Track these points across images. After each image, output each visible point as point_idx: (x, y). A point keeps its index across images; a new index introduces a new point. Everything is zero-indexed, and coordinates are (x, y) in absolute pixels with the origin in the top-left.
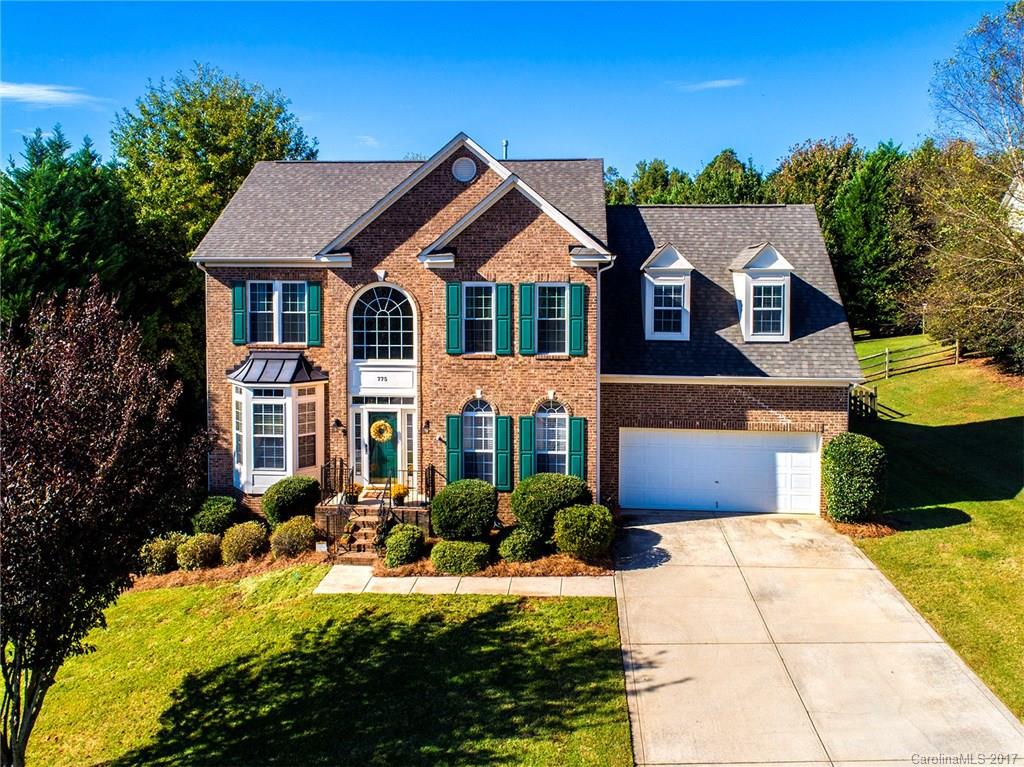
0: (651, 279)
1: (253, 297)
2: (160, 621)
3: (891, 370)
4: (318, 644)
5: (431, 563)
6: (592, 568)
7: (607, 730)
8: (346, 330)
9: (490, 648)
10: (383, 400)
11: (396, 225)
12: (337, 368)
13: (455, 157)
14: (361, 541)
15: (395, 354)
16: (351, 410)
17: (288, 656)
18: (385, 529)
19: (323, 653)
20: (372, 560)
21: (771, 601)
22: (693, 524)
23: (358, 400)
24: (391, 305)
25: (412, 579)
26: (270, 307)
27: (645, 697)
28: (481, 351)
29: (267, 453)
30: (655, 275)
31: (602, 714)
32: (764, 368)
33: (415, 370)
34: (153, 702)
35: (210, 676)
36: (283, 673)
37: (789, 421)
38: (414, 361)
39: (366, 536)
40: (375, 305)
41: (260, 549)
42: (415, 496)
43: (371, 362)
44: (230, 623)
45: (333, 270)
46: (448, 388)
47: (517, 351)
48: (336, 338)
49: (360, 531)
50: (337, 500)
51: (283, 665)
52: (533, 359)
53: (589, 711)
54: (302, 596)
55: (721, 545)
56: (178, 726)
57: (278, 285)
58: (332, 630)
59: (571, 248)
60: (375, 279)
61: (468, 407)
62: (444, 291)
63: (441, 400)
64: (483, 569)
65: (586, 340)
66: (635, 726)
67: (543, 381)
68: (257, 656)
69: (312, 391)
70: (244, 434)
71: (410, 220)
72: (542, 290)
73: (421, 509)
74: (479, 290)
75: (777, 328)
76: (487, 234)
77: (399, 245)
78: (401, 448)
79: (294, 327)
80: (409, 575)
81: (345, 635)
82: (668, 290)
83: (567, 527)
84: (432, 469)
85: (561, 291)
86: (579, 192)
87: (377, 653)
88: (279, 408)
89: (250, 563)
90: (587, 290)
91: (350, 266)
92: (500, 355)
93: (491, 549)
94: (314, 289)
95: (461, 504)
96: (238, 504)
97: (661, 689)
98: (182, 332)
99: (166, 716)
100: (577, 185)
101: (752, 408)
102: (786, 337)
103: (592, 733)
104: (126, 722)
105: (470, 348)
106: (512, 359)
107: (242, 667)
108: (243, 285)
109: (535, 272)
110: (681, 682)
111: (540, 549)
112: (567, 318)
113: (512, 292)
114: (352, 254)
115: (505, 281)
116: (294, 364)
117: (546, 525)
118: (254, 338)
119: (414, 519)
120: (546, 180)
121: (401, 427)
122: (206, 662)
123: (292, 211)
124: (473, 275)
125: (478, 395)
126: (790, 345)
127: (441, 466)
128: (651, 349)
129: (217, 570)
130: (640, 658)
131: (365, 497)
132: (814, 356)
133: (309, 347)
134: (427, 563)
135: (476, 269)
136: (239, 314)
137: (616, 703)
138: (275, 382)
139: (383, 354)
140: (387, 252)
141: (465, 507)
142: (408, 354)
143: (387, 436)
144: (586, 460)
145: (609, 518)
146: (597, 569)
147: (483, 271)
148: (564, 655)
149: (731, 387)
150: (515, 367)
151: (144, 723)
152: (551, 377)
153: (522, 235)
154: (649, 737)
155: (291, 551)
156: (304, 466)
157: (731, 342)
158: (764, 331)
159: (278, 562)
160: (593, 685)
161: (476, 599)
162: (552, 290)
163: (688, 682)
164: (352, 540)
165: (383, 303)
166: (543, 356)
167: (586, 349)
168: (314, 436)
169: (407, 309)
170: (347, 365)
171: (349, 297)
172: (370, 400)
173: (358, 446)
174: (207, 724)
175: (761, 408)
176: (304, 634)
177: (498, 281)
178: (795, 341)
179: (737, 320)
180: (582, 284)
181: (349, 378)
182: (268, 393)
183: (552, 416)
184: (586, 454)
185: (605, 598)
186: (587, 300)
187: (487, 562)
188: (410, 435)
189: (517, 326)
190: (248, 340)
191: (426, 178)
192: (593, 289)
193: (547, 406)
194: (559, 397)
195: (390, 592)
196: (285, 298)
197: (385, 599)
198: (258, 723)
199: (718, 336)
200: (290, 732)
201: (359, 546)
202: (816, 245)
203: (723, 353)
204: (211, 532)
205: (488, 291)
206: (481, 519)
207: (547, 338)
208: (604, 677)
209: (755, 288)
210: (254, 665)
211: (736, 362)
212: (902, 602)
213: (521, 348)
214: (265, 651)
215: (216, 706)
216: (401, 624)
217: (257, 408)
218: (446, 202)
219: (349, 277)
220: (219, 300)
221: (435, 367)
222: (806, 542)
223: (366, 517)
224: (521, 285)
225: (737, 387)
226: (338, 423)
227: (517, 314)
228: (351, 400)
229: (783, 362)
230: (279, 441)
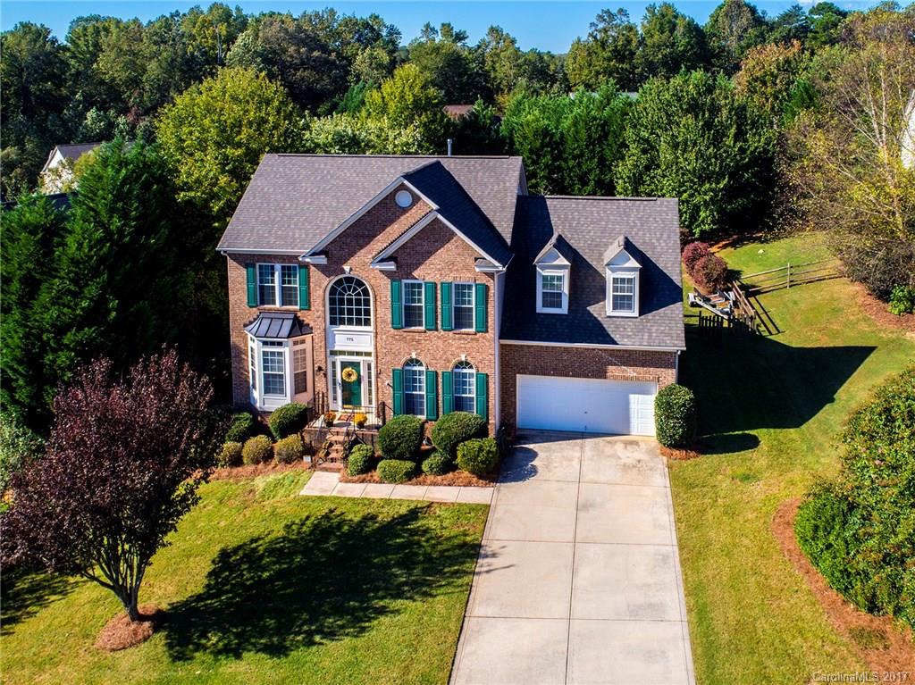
0: (540, 271)
1: (261, 274)
2: (205, 507)
3: (791, 281)
4: (299, 533)
5: (377, 474)
6: (481, 481)
7: (455, 596)
8: (324, 306)
9: (402, 540)
10: (351, 353)
11: (357, 236)
12: (319, 331)
13: (396, 190)
14: (333, 455)
15: (359, 322)
16: (328, 359)
17: (281, 540)
18: (349, 447)
19: (302, 539)
20: (340, 469)
21: (588, 510)
22: (564, 443)
23: (334, 353)
24: (355, 290)
25: (363, 485)
26: (273, 281)
27: (484, 576)
28: (415, 326)
29: (273, 384)
30: (543, 268)
31: (455, 586)
32: (616, 337)
33: (372, 334)
34: (203, 565)
35: (236, 550)
36: (279, 551)
37: (635, 374)
38: (371, 328)
39: (337, 451)
40: (344, 289)
41: (268, 456)
42: (373, 420)
43: (342, 327)
44: (248, 513)
45: (314, 265)
46: (393, 351)
47: (439, 327)
48: (318, 311)
49: (333, 447)
50: (319, 423)
51: (278, 546)
52: (451, 333)
53: (449, 584)
54: (292, 496)
55: (575, 463)
56: (217, 582)
57: (278, 267)
58: (308, 523)
59: (476, 259)
60: (343, 272)
61: (407, 364)
62: (389, 286)
63: (388, 358)
64: (410, 480)
65: (487, 322)
66: (472, 594)
67: (457, 348)
68: (262, 539)
69: (303, 342)
70: (256, 370)
71: (367, 233)
72: (457, 286)
73: (375, 432)
74: (413, 286)
75: (630, 307)
76: (418, 248)
77: (360, 250)
78: (364, 386)
79: (290, 295)
80: (362, 482)
81: (316, 527)
82: (552, 278)
83: (464, 455)
84: (384, 404)
85: (470, 287)
86: (499, 192)
87: (333, 541)
88: (280, 354)
89: (261, 466)
90: (487, 288)
91: (326, 263)
92: (429, 330)
93: (416, 466)
94: (303, 271)
95: (397, 436)
96: (254, 419)
97: (496, 572)
98: (211, 278)
99: (210, 574)
100: (498, 185)
101: (609, 364)
102: (636, 314)
103: (446, 598)
104: (189, 576)
105: (408, 324)
106: (436, 333)
107: (254, 545)
108: (254, 266)
109: (452, 275)
110: (508, 567)
111: (448, 467)
112: (473, 306)
113: (436, 288)
114: (327, 256)
115: (432, 280)
116: (291, 322)
117: (453, 452)
118: (263, 303)
119: (370, 439)
120: (476, 178)
121: (363, 372)
122: (233, 541)
123: (288, 205)
124: (409, 276)
125: (414, 357)
126: (638, 320)
127: (389, 402)
128: (539, 320)
129: (240, 469)
130: (489, 550)
131: (339, 419)
132: (654, 329)
133: (300, 310)
134: (374, 474)
135: (411, 273)
136: (251, 286)
137: (466, 579)
138: (277, 337)
139: (350, 322)
140: (352, 254)
141: (399, 439)
142: (367, 323)
143: (354, 378)
144: (488, 402)
145: (494, 449)
146: (484, 482)
147: (415, 274)
148: (445, 547)
149: (594, 349)
150: (439, 338)
151: (198, 578)
152: (463, 346)
153: (442, 249)
154: (477, 602)
155: (288, 460)
156: (299, 392)
157: (596, 316)
158: (621, 309)
159: (279, 467)
160: (456, 568)
161: (401, 502)
162: (464, 287)
163: (512, 568)
164: (328, 454)
165: (349, 288)
166: (458, 331)
167: (487, 327)
168: (305, 372)
169: (366, 292)
170: (325, 330)
171: (325, 284)
172: (342, 353)
173: (334, 383)
174: (234, 582)
175: (615, 365)
176: (292, 525)
177: (427, 280)
178: (643, 317)
179: (604, 299)
180: (484, 284)
181: (327, 338)
182: (273, 344)
183: (464, 371)
184: (488, 398)
185: (483, 505)
186: (487, 295)
187: (413, 475)
188: (370, 377)
189: (439, 311)
190: (259, 303)
191: (378, 204)
192: (492, 288)
193: (461, 364)
194: (469, 359)
195: (348, 495)
196: (283, 275)
197: (343, 502)
198: (261, 582)
199: (589, 312)
200: (280, 590)
201: (332, 459)
202: (672, 235)
203: (590, 325)
204: (235, 440)
205: (419, 286)
206: (410, 447)
207: (460, 319)
208: (463, 563)
209: (614, 279)
210: (261, 545)
211: (598, 332)
212: (669, 514)
213: (442, 326)
214: (267, 535)
215: (239, 570)
216: (351, 520)
217: (265, 354)
218: (392, 221)
219: (325, 270)
220: (237, 276)
221: (384, 337)
222: (634, 462)
223: (337, 437)
224: (442, 284)
225: (599, 349)
226: (320, 369)
227: (439, 303)
228: (328, 353)
229: (630, 334)
230: (281, 376)
